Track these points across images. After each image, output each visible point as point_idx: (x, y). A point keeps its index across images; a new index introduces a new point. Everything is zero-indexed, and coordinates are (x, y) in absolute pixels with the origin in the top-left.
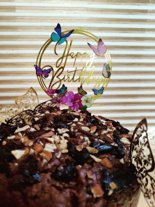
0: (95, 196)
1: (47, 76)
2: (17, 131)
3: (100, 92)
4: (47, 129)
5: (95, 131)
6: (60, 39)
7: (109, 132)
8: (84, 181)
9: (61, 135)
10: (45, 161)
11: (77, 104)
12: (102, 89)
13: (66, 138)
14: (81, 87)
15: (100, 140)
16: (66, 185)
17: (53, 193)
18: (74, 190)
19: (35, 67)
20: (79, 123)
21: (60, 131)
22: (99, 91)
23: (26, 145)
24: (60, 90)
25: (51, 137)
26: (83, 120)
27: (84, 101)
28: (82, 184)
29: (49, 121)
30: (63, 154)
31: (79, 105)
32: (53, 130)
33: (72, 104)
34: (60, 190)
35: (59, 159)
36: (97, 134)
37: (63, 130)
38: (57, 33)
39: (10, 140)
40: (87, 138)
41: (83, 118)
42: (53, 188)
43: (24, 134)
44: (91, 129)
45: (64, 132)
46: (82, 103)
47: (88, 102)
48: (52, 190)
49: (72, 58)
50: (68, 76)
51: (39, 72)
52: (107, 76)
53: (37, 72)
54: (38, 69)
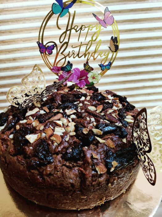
0: (99, 173)
1: (50, 53)
2: (27, 114)
3: (107, 67)
4: (56, 111)
5: (101, 110)
6: (62, 11)
7: (115, 111)
8: (90, 160)
9: (69, 116)
10: (55, 144)
11: (83, 80)
12: (109, 64)
13: (73, 120)
14: (87, 63)
15: (105, 120)
16: (75, 164)
17: (64, 171)
18: (82, 168)
19: (38, 44)
20: (86, 102)
21: (68, 112)
22: (106, 66)
23: (37, 128)
24: (65, 67)
25: (59, 120)
26: (90, 99)
27: (91, 77)
28: (88, 163)
29: (57, 101)
30: (71, 136)
31: (85, 82)
32: (61, 111)
33: (79, 81)
34: (70, 168)
35: (68, 142)
36: (102, 114)
37: (71, 111)
38: (58, 4)
39: (23, 124)
40: (93, 119)
41: (89, 96)
42: (64, 167)
43: (35, 118)
44: (98, 108)
45: (72, 113)
46: (88, 79)
47: (95, 78)
48: (63, 169)
49: (77, 31)
50: (73, 51)
51: (43, 49)
52: (115, 51)
53: (41, 49)
54: (41, 45)
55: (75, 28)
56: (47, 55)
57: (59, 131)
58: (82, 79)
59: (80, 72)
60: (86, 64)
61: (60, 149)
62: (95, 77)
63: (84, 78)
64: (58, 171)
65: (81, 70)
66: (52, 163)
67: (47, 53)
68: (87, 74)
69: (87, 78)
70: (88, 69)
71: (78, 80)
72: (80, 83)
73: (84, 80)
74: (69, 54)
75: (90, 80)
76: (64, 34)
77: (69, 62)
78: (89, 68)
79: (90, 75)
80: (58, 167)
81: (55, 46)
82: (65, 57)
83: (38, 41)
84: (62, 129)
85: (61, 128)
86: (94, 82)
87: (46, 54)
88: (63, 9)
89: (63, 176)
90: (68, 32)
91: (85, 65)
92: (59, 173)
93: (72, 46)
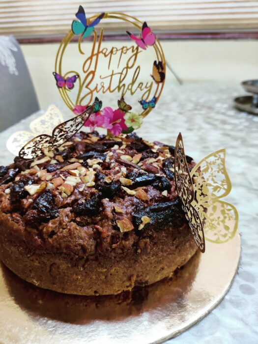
0: (122, 231)
1: (71, 87)
2: (33, 164)
3: (151, 104)
4: (73, 160)
5: (138, 160)
6: (85, 30)
7: (158, 161)
8: (110, 215)
9: (91, 166)
10: (64, 195)
12: (154, 100)
13: (95, 170)
14: (122, 99)
15: (140, 170)
17: (72, 228)
18: (98, 225)
19: (54, 75)
20: (118, 151)
21: (90, 162)
22: (149, 103)
23: (42, 179)
25: (75, 169)
26: (126, 147)
27: (129, 120)
28: (108, 218)
29: (78, 151)
30: (88, 187)
31: (122, 127)
32: (81, 161)
35: (81, 192)
36: (140, 164)
38: (80, 21)
39: (25, 175)
40: (124, 169)
41: (126, 144)
42: (72, 223)
43: (42, 168)
44: (134, 158)
45: (95, 163)
46: (125, 123)
48: (71, 226)
49: (106, 56)
50: (102, 84)
51: (61, 82)
52: (160, 80)
53: (59, 82)
54: (58, 77)
55: (104, 52)
56: (67, 91)
57: (71, 181)
58: (116, 123)
59: (114, 112)
60: (121, 101)
61: (69, 201)
62: (135, 120)
63: (119, 121)
64: (64, 229)
65: (114, 110)
66: (56, 217)
67: (67, 87)
68: (123, 115)
69: (123, 120)
70: (124, 108)
71: (111, 125)
72: (114, 128)
73: (119, 123)
74: (96, 88)
75: (128, 124)
76: (89, 61)
77: (97, 99)
78: (125, 106)
79: (127, 117)
80: (64, 222)
81: (77, 76)
82: (91, 92)
83: (54, 71)
84: (76, 179)
85: (74, 177)
86: (134, 127)
87: (65, 88)
88: (86, 27)
89: (70, 234)
90: (94, 58)
91: (119, 102)
92: (64, 230)
93: (100, 77)
